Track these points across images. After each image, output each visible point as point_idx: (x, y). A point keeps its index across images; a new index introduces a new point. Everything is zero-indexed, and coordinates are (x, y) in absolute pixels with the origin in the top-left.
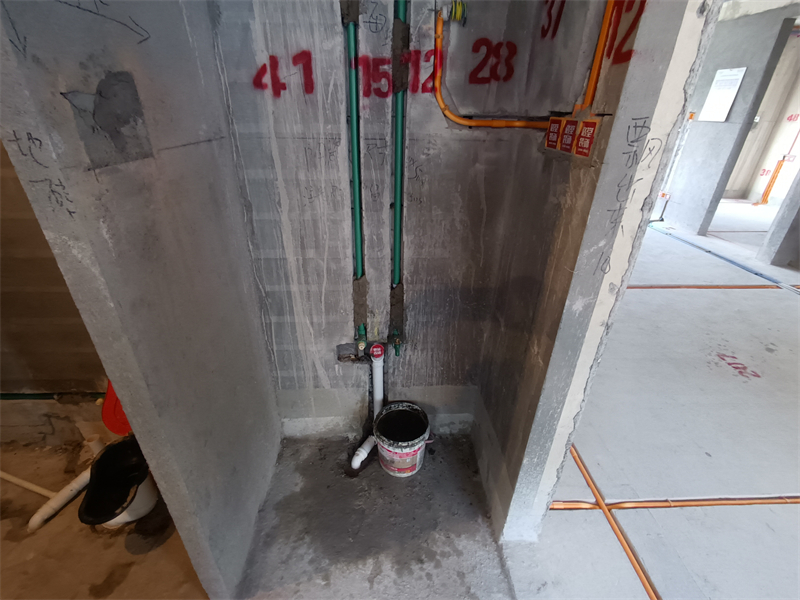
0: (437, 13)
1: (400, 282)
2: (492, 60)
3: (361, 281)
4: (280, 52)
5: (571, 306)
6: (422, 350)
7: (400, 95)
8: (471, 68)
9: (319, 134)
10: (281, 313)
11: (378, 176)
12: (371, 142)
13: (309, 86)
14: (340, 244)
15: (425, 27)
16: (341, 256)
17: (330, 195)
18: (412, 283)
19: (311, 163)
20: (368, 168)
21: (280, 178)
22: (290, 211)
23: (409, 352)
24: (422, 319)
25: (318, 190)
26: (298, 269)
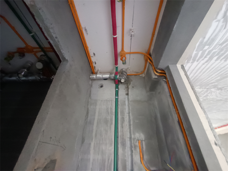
15: (136, 144)
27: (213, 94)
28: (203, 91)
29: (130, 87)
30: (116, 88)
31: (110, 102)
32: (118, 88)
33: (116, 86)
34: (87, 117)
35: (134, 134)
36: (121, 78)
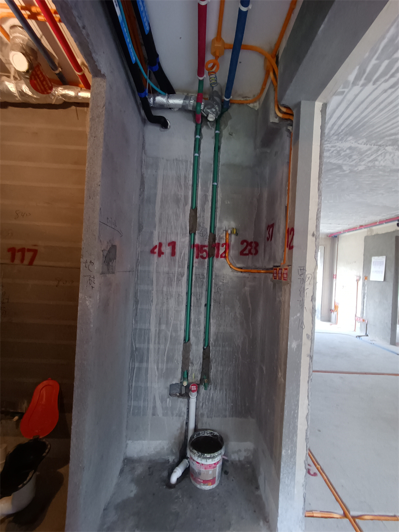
0: (226, 231)
1: (208, 346)
2: (249, 247)
3: (187, 344)
4: (163, 241)
5: (291, 345)
6: (220, 390)
7: (211, 258)
8: (240, 250)
9: (175, 272)
10: (141, 361)
11: (200, 291)
12: (197, 276)
13: (173, 253)
14: (179, 323)
15: (221, 236)
16: (179, 329)
17: (176, 298)
18: (215, 346)
19: (170, 283)
20: (195, 287)
21: (155, 289)
22: (156, 305)
23: (212, 391)
24: (220, 369)
25: (171, 296)
26: (156, 335)
27: (387, 156)
28: (369, 149)
29: (225, 132)
30: (196, 134)
31: (184, 163)
32: (200, 134)
33: (196, 127)
34: (143, 191)
35: (221, 221)
36: (209, 111)
